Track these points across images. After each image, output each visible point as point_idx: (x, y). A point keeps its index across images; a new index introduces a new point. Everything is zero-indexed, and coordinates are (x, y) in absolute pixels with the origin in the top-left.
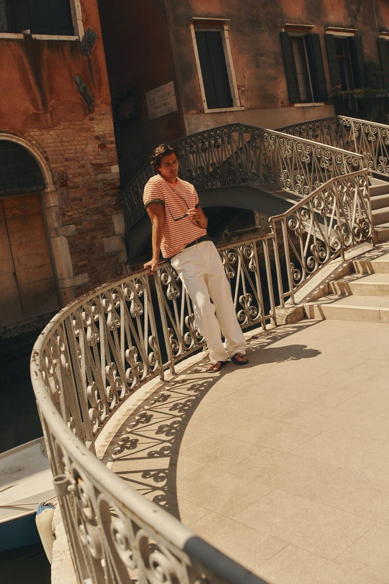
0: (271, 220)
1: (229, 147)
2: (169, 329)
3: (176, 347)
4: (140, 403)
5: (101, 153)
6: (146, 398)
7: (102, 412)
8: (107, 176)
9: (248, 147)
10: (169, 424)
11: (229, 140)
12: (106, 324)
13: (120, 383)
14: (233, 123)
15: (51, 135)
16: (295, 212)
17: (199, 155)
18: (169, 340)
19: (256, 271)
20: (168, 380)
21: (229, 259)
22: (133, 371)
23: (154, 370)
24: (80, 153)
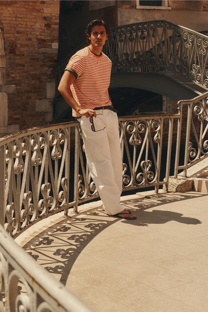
0: (180, 103)
1: (153, 40)
2: (79, 175)
3: (82, 191)
4: (45, 229)
5: (46, 31)
6: (50, 226)
7: (15, 228)
8: (48, 50)
9: (169, 42)
10: (65, 250)
11: (154, 34)
12: (31, 159)
13: (33, 209)
14: (159, 20)
15: (8, 11)
16: (201, 101)
17: (126, 44)
18: (78, 184)
19: (159, 143)
20: (71, 216)
21: (139, 129)
22: (44, 202)
23: (61, 205)
24: (29, 28)
